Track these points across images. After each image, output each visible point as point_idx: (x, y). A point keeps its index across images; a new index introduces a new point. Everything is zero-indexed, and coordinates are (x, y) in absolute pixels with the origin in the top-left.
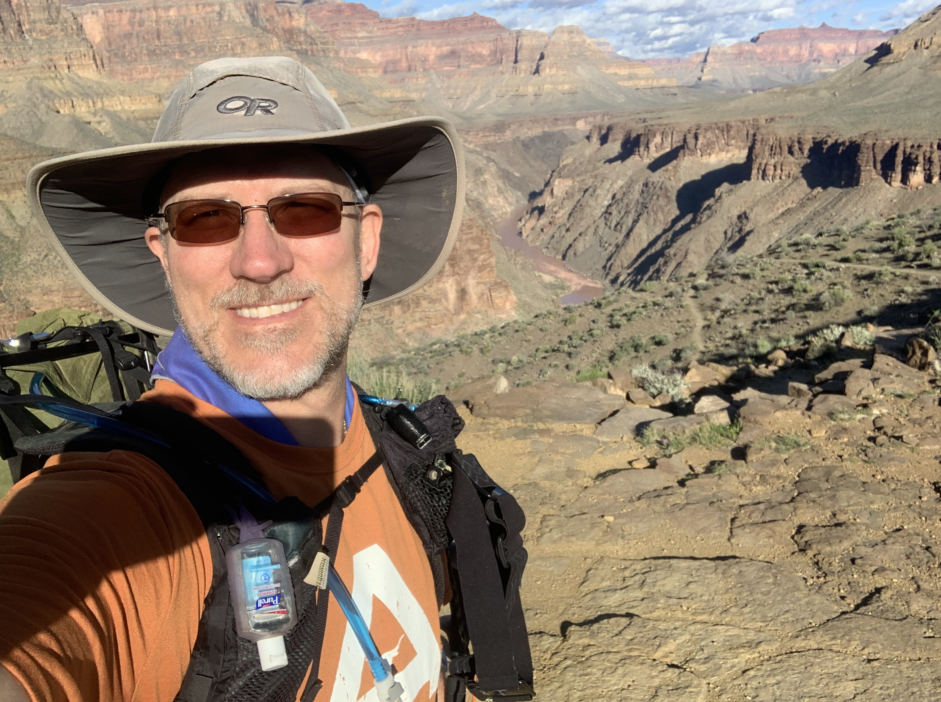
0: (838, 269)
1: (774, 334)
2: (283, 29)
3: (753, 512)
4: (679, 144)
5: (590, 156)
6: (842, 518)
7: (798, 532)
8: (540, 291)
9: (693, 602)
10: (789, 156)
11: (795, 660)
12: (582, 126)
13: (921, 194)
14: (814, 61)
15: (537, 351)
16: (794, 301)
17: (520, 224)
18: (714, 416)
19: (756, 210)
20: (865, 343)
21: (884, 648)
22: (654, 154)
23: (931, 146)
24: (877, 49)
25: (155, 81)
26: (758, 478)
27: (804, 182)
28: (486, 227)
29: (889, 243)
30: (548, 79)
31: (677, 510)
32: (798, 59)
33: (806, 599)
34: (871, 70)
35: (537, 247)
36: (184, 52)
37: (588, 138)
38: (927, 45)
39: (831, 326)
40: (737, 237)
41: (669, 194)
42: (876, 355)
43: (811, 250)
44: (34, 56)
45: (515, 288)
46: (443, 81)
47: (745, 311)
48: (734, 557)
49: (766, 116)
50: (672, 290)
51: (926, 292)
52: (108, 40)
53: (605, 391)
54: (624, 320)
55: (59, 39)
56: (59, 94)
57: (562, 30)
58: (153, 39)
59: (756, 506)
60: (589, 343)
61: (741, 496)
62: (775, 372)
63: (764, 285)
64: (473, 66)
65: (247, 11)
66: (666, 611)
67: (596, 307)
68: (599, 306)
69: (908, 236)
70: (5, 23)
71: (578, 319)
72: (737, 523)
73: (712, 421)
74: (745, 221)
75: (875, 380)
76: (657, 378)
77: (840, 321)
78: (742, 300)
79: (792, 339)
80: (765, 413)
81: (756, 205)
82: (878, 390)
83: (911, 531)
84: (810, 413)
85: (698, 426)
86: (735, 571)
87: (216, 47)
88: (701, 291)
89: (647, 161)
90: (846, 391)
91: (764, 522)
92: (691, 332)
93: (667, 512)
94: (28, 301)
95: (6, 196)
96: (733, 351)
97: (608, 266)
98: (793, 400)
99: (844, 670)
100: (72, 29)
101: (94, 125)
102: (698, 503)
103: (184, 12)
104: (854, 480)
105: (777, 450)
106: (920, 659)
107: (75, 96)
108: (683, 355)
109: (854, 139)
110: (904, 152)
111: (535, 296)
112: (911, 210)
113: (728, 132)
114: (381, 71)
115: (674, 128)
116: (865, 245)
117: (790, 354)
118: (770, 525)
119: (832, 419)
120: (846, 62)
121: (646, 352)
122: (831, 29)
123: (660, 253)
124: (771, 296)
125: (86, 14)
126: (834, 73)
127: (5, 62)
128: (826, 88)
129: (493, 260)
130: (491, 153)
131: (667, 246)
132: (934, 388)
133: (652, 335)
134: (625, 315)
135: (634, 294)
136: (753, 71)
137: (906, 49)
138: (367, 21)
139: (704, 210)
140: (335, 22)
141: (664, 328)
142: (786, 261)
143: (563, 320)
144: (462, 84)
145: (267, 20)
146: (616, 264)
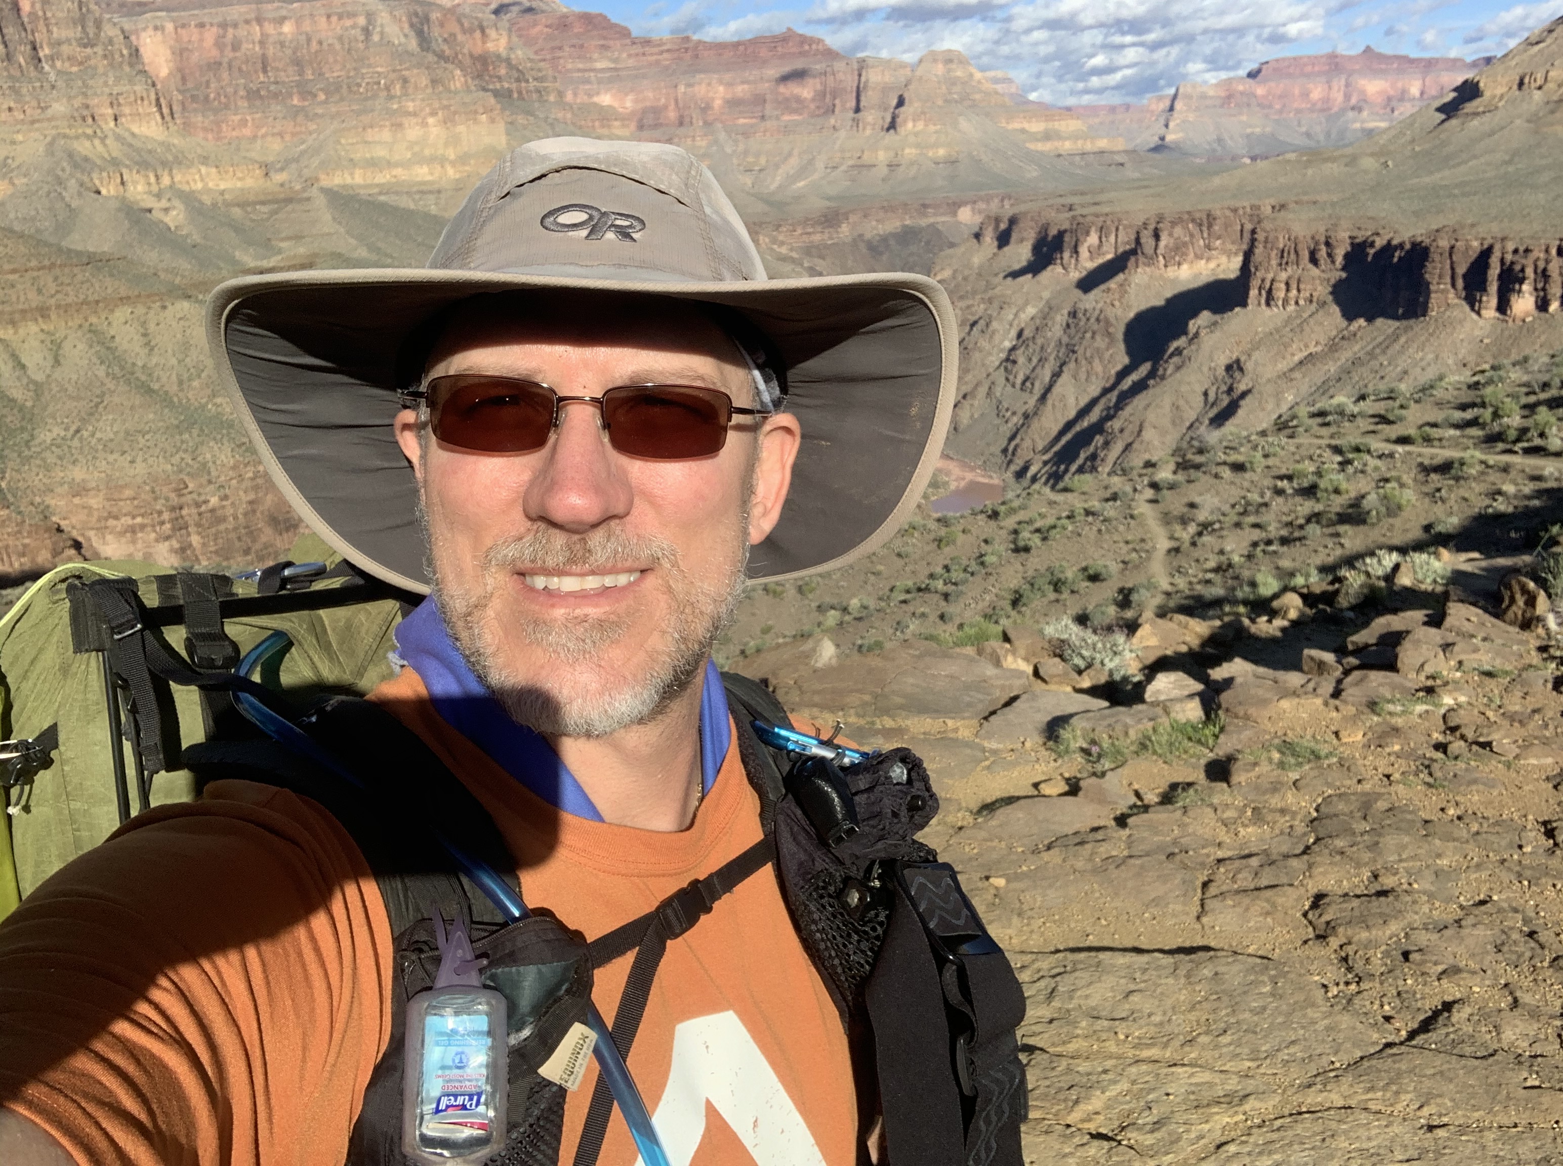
0: (1391, 455)
1: (1286, 564)
2: (471, 55)
3: (1239, 871)
4: (1128, 247)
5: (981, 267)
6: (1388, 882)
7: (1315, 905)
9: (1136, 1026)
10: (1310, 266)
11: (1305, 1127)
12: (967, 216)
13: (1531, 330)
14: (1353, 108)
15: (892, 590)
16: (1319, 507)
18: (1178, 707)
19: (1256, 355)
20: (1435, 581)
21: (1457, 1106)
22: (1088, 263)
23: (1547, 251)
24: (1456, 90)
25: (259, 142)
26: (1249, 813)
27: (1335, 310)
29: (1476, 411)
30: (912, 139)
31: (1112, 867)
32: (1325, 107)
33: (1326, 1022)
34: (1447, 124)
36: (306, 93)
37: (977, 236)
38: (1539, 83)
39: (1378, 552)
40: (1225, 401)
41: (1111, 330)
42: (1450, 604)
43: (1347, 424)
44: (57, 100)
46: (736, 142)
47: (1238, 525)
48: (1207, 949)
49: (1273, 201)
50: (1115, 489)
51: (1539, 494)
52: (182, 74)
53: (997, 663)
54: (1036, 540)
55: (101, 70)
56: (99, 162)
57: (933, 57)
58: (256, 72)
59: (1244, 861)
60: (978, 579)
61: (1219, 844)
62: (1283, 630)
63: (1268, 482)
64: (786, 118)
65: (412, 25)
66: (1091, 1041)
67: (990, 517)
68: (995, 515)
69: (1508, 400)
70: (10, 45)
71: (961, 538)
72: (1213, 890)
73: (1173, 715)
74: (1237, 374)
75: (1447, 647)
76: (1084, 640)
77: (1397, 541)
78: (1233, 506)
79: (1314, 572)
80: (1264, 702)
81: (1256, 346)
82: (1452, 663)
83: (1505, 905)
84: (1337, 702)
85: (1151, 724)
86: (1207, 972)
87: (359, 85)
88: (1165, 492)
89: (1076, 275)
90: (1399, 665)
91: (1258, 889)
92: (1149, 559)
93: (1095, 871)
94: (48, 507)
95: (11, 331)
96: (1218, 591)
97: (1011, 448)
98: (1309, 680)
99: (1388, 1143)
100: (122, 55)
101: (157, 215)
102: (1147, 854)
103: (307, 26)
104: (1409, 817)
105: (1281, 765)
106: (1516, 1126)
107: (127, 166)
108: (1134, 597)
109: (1419, 239)
110: (1502, 261)
112: (1515, 356)
113: (1210, 226)
114: (633, 126)
115: (1119, 220)
116: (1437, 416)
117: (1308, 598)
118: (1269, 893)
119: (1374, 712)
120: (1405, 110)
121: (1073, 592)
122: (1380, 57)
123: (1098, 428)
124: (1280, 500)
125: (144, 29)
126: (1389, 128)
127: (10, 109)
128: (1372, 155)
130: (817, 261)
131: (1109, 417)
132: (1545, 660)
133: (1084, 564)
134: (1038, 531)
135: (1053, 496)
136: (1250, 126)
137: (1505, 89)
138: (611, 43)
139: (1171, 356)
140: (557, 43)
141: (1103, 552)
142: (1306, 442)
143: (935, 540)
144: (767, 147)
145: (445, 40)
146: (1024, 446)
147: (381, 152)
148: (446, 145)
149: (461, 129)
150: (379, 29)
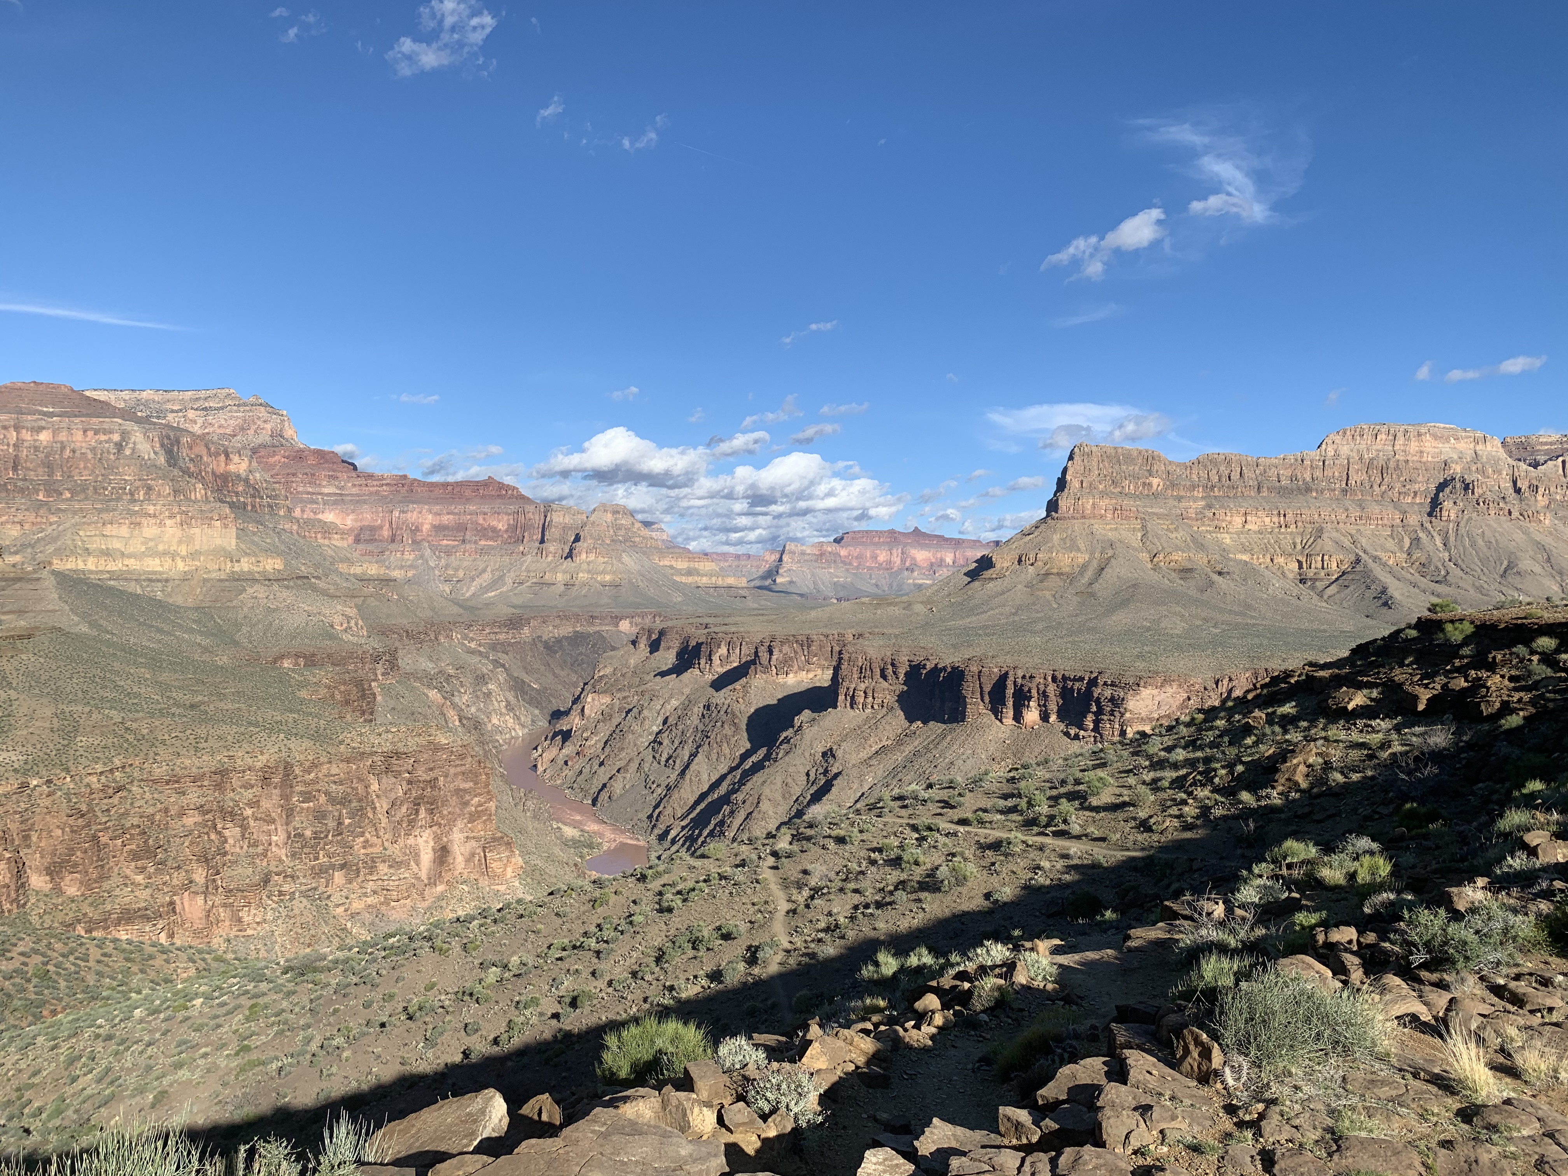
0: (955, 834)
2: (213, 473)
4: (749, 658)
5: (636, 667)
8: (557, 850)
10: (881, 680)
12: (626, 627)
13: (1038, 735)
14: (907, 569)
15: (549, 948)
16: (904, 876)
17: (535, 754)
19: (844, 745)
20: (1044, 978)
22: (719, 669)
23: (1045, 678)
24: (977, 561)
27: (901, 714)
28: (485, 756)
29: (1015, 801)
30: (585, 566)
32: (888, 566)
34: (971, 585)
35: (556, 787)
36: (52, 489)
37: (634, 643)
38: (1031, 561)
40: (822, 780)
41: (736, 721)
43: (921, 807)
45: (522, 846)
46: (439, 558)
47: (841, 890)
49: (853, 631)
50: (743, 857)
51: (1069, 868)
54: (678, 902)
57: (604, 508)
60: (627, 936)
62: (932, 1037)
63: (863, 853)
64: (483, 543)
65: (163, 445)
67: (638, 880)
68: (643, 878)
69: (1037, 792)
71: (613, 898)
74: (831, 760)
75: (1143, 1111)
78: (838, 873)
81: (844, 739)
82: (1155, 1133)
87: (105, 489)
88: (783, 859)
89: (709, 677)
90: (1105, 1136)
92: (771, 919)
97: (655, 815)
103: (63, 436)
108: (760, 955)
109: (957, 665)
110: (1015, 683)
111: (550, 858)
112: (1037, 759)
113: (809, 647)
114: (351, 539)
115: (743, 638)
116: (986, 803)
117: (942, 996)
120: (943, 573)
121: (708, 949)
122: (924, 535)
123: (725, 800)
124: (873, 869)
126: (932, 585)
128: (921, 602)
129: (492, 805)
130: (499, 654)
131: (735, 791)
133: (718, 924)
134: (679, 893)
135: (693, 862)
136: (837, 577)
137: (1009, 564)
138: (339, 474)
139: (781, 744)
140: (292, 471)
141: (734, 913)
142: (890, 820)
143: (590, 900)
144: (465, 564)
145: (191, 460)
146: (666, 813)
147: (117, 545)
148: (180, 542)
149: (197, 531)
150: (131, 445)
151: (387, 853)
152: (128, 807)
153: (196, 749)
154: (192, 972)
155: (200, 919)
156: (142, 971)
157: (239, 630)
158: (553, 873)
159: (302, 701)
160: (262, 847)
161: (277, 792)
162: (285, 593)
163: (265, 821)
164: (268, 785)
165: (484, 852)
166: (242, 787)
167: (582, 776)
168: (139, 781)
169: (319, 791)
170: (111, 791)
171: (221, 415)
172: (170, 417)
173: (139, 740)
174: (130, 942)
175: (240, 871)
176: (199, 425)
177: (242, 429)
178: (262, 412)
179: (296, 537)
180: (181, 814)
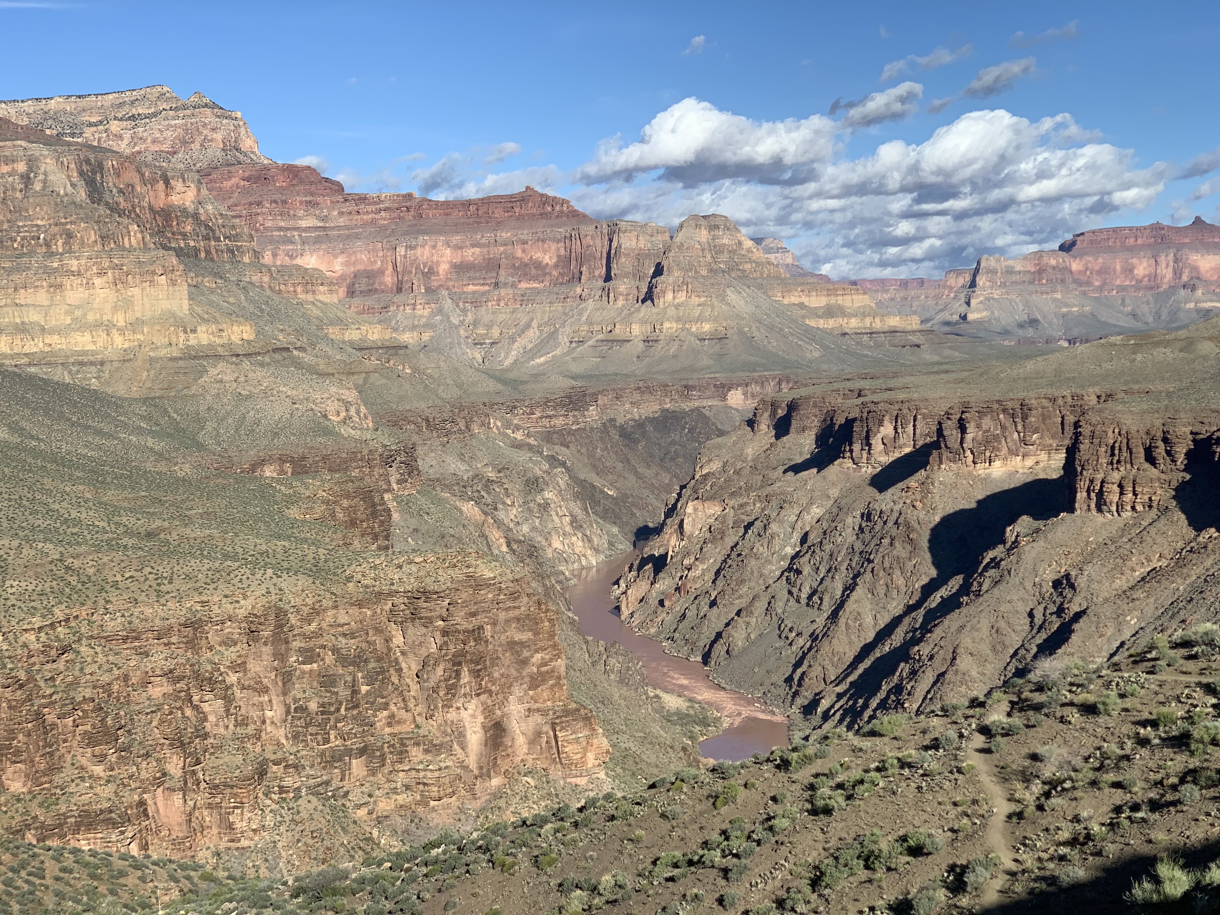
2: (151, 208)
4: (928, 440)
5: (756, 459)
8: (656, 729)
10: (1147, 465)
12: (738, 400)
14: (1184, 287)
15: (654, 863)
16: (1194, 763)
17: (617, 591)
19: (1089, 569)
22: (883, 458)
27: (1181, 518)
28: (547, 595)
30: (672, 312)
32: (1152, 283)
35: (650, 638)
37: (751, 423)
40: (1055, 624)
41: (913, 536)
45: (606, 722)
46: (464, 311)
47: (1094, 783)
49: (1097, 390)
50: (936, 734)
54: (839, 799)
57: (696, 221)
60: (766, 848)
63: (1127, 729)
64: (523, 285)
65: (81, 174)
67: (778, 767)
68: (784, 765)
71: (742, 794)
74: (1068, 593)
78: (1086, 759)
81: (1087, 560)
88: (999, 738)
89: (868, 471)
92: (984, 826)
97: (796, 677)
108: (969, 878)
111: (647, 739)
113: (1024, 418)
114: (342, 292)
115: (917, 408)
121: (889, 869)
122: (1212, 228)
123: (902, 654)
124: (1144, 752)
128: (1210, 339)
129: (561, 664)
130: (557, 448)
131: (916, 641)
133: (901, 833)
134: (840, 786)
135: (857, 741)
136: (1066, 305)
138: (320, 199)
139: (986, 569)
140: (256, 198)
141: (925, 816)
142: (1170, 678)
143: (709, 796)
144: (501, 317)
145: (121, 191)
146: (813, 674)
147: (34, 317)
148: (115, 309)
149: (136, 291)
150: (41, 177)
151: (422, 732)
152: (77, 673)
153: (159, 594)
154: (175, 894)
155: (180, 825)
156: (113, 892)
157: (203, 428)
158: (653, 759)
159: (293, 523)
160: (253, 727)
161: (267, 650)
162: (260, 373)
163: (255, 690)
164: (256, 640)
165: (554, 731)
166: (223, 643)
167: (686, 622)
168: (88, 638)
169: (324, 647)
170: (53, 653)
171: (155, 124)
172: (88, 132)
173: (84, 583)
174: (94, 854)
175: (226, 759)
176: (126, 142)
177: (184, 143)
178: (208, 116)
179: (268, 292)
180: (146, 683)
